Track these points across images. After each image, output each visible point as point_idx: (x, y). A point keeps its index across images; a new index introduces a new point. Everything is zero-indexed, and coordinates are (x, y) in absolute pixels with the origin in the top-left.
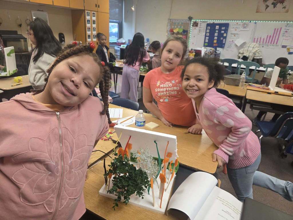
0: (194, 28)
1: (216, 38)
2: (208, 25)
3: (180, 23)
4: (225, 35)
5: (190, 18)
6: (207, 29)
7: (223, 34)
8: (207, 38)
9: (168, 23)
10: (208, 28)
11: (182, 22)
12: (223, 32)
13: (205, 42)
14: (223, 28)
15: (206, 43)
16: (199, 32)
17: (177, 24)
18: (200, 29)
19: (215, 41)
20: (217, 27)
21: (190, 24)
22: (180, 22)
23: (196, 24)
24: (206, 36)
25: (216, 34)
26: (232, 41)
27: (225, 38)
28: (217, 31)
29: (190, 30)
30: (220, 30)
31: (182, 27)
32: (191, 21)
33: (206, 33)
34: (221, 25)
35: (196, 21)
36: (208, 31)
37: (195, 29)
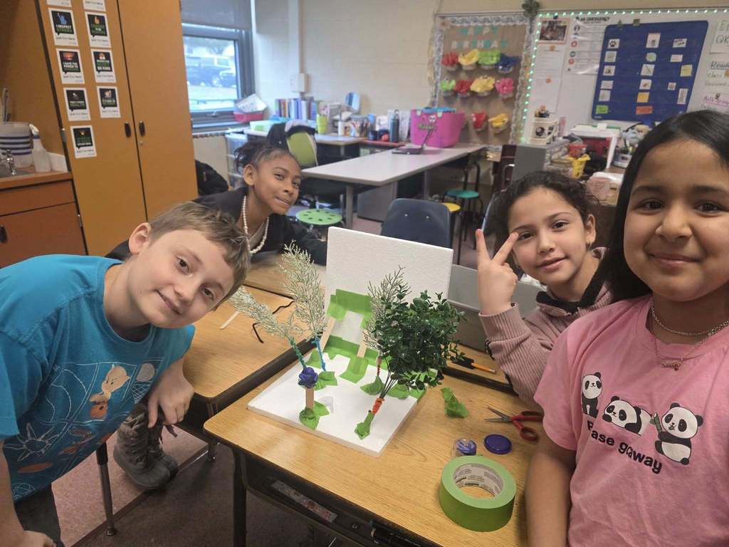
0: (546, 45)
1: (646, 84)
2: (611, 32)
3: (486, 31)
4: (686, 71)
5: (531, 9)
6: (605, 49)
7: (678, 66)
8: (608, 84)
9: (433, 30)
10: (609, 47)
11: (495, 24)
12: (677, 58)
13: (596, 102)
14: (680, 43)
15: (603, 103)
16: (571, 62)
17: (471, 32)
18: (575, 49)
19: (643, 98)
20: (654, 39)
21: (531, 31)
22: (487, 24)
23: (554, 31)
24: (601, 77)
25: (647, 70)
26: (715, 96)
27: (689, 83)
28: (652, 57)
29: (528, 56)
30: (664, 51)
31: (495, 44)
32: (532, 19)
33: (603, 64)
34: (669, 30)
35: (556, 18)
36: (611, 56)
37: (552, 49)
